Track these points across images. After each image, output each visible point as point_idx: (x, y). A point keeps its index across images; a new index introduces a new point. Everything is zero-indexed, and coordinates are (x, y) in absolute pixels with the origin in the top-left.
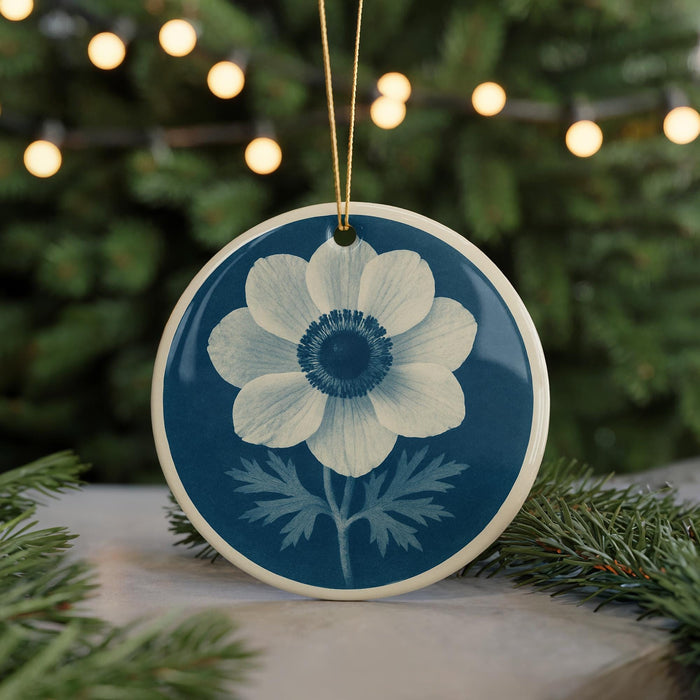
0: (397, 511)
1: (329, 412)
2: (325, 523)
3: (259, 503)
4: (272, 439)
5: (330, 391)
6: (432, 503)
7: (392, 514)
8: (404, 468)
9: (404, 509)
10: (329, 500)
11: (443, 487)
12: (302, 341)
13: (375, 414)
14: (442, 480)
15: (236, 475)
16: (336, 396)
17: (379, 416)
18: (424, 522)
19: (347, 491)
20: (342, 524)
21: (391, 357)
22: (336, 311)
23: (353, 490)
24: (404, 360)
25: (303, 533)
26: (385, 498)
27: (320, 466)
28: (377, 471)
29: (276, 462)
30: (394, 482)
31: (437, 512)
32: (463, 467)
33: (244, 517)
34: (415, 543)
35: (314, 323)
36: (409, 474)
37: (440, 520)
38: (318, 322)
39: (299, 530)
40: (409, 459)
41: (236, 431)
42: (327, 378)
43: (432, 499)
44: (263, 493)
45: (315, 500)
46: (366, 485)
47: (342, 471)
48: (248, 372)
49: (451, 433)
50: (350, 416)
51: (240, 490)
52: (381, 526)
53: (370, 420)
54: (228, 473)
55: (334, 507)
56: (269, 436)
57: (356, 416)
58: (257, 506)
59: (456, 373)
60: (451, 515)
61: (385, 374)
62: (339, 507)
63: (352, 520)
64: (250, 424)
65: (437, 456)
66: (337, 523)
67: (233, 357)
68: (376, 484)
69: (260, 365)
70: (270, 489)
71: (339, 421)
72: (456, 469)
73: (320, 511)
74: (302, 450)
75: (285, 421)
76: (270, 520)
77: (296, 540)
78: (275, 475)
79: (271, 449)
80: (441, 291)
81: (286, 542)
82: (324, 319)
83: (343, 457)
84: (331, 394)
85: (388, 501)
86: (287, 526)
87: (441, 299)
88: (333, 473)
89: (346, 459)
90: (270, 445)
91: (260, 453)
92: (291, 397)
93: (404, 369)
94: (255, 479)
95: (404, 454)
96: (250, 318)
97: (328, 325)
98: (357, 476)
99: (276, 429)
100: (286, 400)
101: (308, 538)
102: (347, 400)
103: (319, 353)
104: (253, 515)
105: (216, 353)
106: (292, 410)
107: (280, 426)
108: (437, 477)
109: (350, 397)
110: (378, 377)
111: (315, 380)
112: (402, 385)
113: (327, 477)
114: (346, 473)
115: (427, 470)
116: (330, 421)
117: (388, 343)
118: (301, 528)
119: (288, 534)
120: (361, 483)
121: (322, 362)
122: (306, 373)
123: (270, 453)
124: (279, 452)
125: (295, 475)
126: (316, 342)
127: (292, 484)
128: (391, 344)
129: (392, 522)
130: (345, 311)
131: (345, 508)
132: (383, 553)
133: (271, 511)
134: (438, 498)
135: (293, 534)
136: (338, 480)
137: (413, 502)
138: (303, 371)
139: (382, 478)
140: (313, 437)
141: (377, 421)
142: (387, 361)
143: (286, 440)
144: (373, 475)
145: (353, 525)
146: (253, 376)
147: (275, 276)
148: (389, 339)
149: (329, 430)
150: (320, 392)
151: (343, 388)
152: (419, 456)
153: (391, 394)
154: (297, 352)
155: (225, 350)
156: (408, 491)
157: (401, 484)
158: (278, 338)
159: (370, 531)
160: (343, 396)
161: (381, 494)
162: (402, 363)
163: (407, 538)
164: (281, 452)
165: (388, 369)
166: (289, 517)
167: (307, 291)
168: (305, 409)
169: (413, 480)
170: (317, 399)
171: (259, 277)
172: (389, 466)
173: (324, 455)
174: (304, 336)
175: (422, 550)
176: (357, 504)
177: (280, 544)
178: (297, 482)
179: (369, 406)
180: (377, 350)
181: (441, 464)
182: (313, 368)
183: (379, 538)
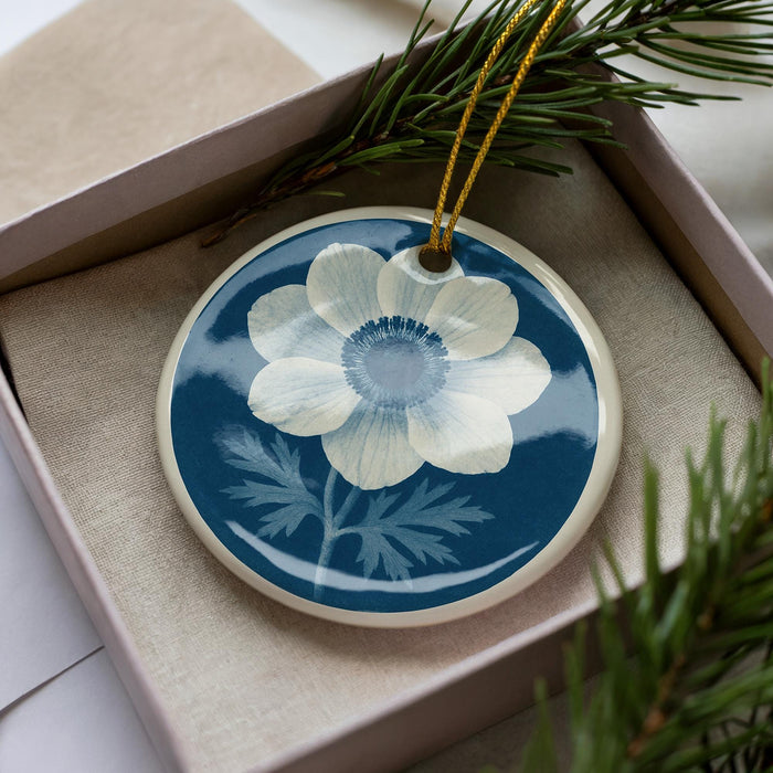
0: (398, 538)
3: (247, 482)
4: (285, 422)
5: (366, 394)
6: (440, 542)
7: (391, 540)
8: (421, 496)
9: (408, 539)
10: (325, 503)
11: (457, 530)
12: (352, 336)
13: (406, 432)
14: (459, 523)
15: (233, 446)
16: (370, 401)
17: (410, 435)
18: (423, 559)
19: (349, 501)
20: (331, 533)
21: (445, 381)
22: (399, 317)
23: (357, 503)
24: (458, 388)
25: (285, 528)
26: (388, 521)
27: (328, 466)
28: (388, 490)
29: (282, 445)
30: (405, 506)
31: (442, 554)
32: (488, 516)
33: (226, 491)
35: (371, 323)
36: (424, 504)
37: (442, 562)
38: (377, 322)
39: (282, 524)
40: (429, 489)
41: (249, 403)
42: (366, 380)
43: (440, 538)
44: (256, 473)
45: (312, 499)
46: (372, 501)
47: (351, 477)
49: (486, 477)
50: (379, 425)
51: (231, 462)
52: (374, 548)
53: (399, 436)
55: (328, 512)
56: (283, 419)
57: (385, 428)
58: (245, 485)
59: (511, 418)
60: (457, 562)
61: (432, 395)
62: (334, 514)
63: (343, 531)
64: (266, 400)
65: (462, 496)
66: (326, 528)
68: (385, 503)
72: (478, 515)
73: (312, 512)
74: (316, 440)
76: (254, 503)
77: (275, 532)
78: (277, 460)
79: (280, 432)
80: (520, 332)
82: (384, 322)
83: (355, 464)
84: (365, 398)
85: (391, 526)
86: (270, 515)
87: (520, 340)
88: (339, 476)
89: (358, 469)
90: (280, 428)
91: (267, 434)
92: (321, 387)
93: (455, 396)
95: (425, 483)
96: (304, 297)
97: (387, 329)
98: (365, 488)
99: (293, 414)
100: (314, 388)
101: (288, 534)
102: (381, 409)
104: (236, 492)
105: (256, 321)
108: (454, 517)
111: (352, 378)
113: (331, 480)
114: (354, 482)
115: (446, 507)
116: (355, 424)
117: (446, 366)
118: (289, 520)
119: (268, 523)
120: (366, 497)
121: (366, 363)
122: (345, 369)
123: (277, 435)
124: (288, 437)
125: (297, 466)
126: (369, 341)
127: (290, 473)
128: (449, 368)
129: (387, 548)
130: (410, 320)
131: (340, 517)
133: (258, 494)
134: (448, 539)
135: (274, 526)
136: (343, 486)
137: (420, 535)
138: (343, 365)
139: (392, 499)
140: (331, 435)
141: (407, 440)
142: (439, 383)
143: (301, 428)
144: (383, 493)
145: (342, 537)
146: (286, 355)
147: (346, 265)
148: (448, 362)
149: (351, 433)
150: (354, 391)
151: (380, 395)
152: (442, 490)
154: (343, 345)
155: (267, 320)
156: (417, 521)
157: (410, 512)
158: (328, 326)
159: (359, 550)
161: (386, 515)
162: (455, 390)
163: (399, 569)
164: (292, 441)
165: (437, 392)
166: (275, 507)
167: (375, 290)
169: (425, 512)
170: (348, 398)
171: (329, 262)
172: (404, 490)
173: (336, 456)
174: (357, 332)
175: (411, 587)
176: (356, 516)
178: (298, 474)
179: (404, 423)
180: (432, 370)
181: (464, 506)
182: (355, 366)
183: (367, 559)
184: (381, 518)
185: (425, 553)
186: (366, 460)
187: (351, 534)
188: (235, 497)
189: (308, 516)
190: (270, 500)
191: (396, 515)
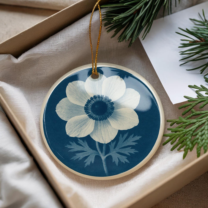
0: (120, 152)
1: (96, 125)
2: (98, 158)
3: (76, 154)
4: (79, 135)
5: (96, 119)
6: (131, 148)
8: (121, 139)
9: (123, 151)
10: (98, 151)
11: (134, 144)
12: (85, 105)
13: (110, 124)
14: (134, 142)
15: (69, 147)
16: (98, 120)
17: (112, 125)
18: (129, 154)
19: (104, 148)
20: (103, 158)
21: (114, 107)
22: (95, 96)
23: (106, 148)
25: (91, 162)
27: (95, 141)
28: (113, 141)
29: (81, 142)
30: (118, 144)
31: (133, 151)
32: (140, 137)
33: (72, 159)
34: (127, 161)
37: (134, 153)
38: (90, 99)
39: (90, 161)
40: (123, 137)
41: (67, 134)
42: (94, 115)
43: (131, 147)
44: (77, 151)
45: (94, 151)
46: (110, 145)
48: (69, 116)
49: (135, 127)
50: (103, 126)
51: (70, 151)
52: (116, 157)
53: (109, 127)
54: (66, 146)
55: (100, 153)
56: (78, 134)
57: (105, 126)
58: (76, 155)
59: (135, 110)
60: (137, 152)
61: (112, 113)
62: (102, 153)
63: (106, 156)
64: (71, 131)
65: (131, 135)
66: (102, 157)
67: (64, 112)
68: (113, 145)
69: (72, 114)
70: (80, 150)
71: (99, 128)
72: (138, 138)
73: (96, 154)
74: (89, 136)
75: (82, 129)
76: (81, 159)
78: (81, 145)
79: (79, 138)
81: (86, 165)
82: (92, 98)
83: (101, 138)
84: (96, 120)
85: (117, 149)
86: (86, 160)
87: (128, 89)
88: (99, 143)
89: (103, 139)
90: (78, 137)
91: (75, 139)
92: (84, 122)
93: (118, 110)
94: (74, 147)
95: (121, 135)
96: (68, 100)
97: (93, 100)
98: (106, 143)
99: (80, 132)
100: (82, 123)
101: (93, 163)
102: (101, 121)
103: (91, 108)
104: (75, 158)
105: (59, 112)
106: (84, 126)
107: (81, 131)
108: (132, 141)
109: (102, 120)
110: (110, 114)
111: (90, 116)
112: (118, 115)
113: (97, 145)
114: (103, 143)
115: (129, 139)
116: (97, 128)
117: (112, 103)
119: (86, 162)
120: (108, 145)
121: (92, 111)
122: (87, 115)
124: (81, 138)
125: (87, 145)
126: (90, 105)
127: (86, 147)
128: (114, 104)
129: (119, 156)
130: (98, 95)
131: (104, 153)
132: (117, 165)
133: (80, 156)
134: (133, 147)
135: (88, 162)
136: (101, 145)
137: (125, 149)
138: (86, 114)
139: (115, 143)
140: (92, 133)
141: (111, 126)
142: (113, 108)
143: (83, 135)
144: (112, 143)
145: (107, 158)
146: (71, 117)
147: (75, 87)
149: (96, 131)
150: (92, 120)
151: (100, 118)
152: (126, 136)
153: (115, 118)
154: (84, 109)
155: (61, 110)
156: (123, 146)
157: (121, 144)
158: (78, 105)
159: (112, 159)
160: (100, 120)
161: (115, 148)
162: (117, 109)
163: (124, 160)
165: (113, 111)
167: (85, 91)
168: (88, 126)
169: (124, 142)
170: (92, 122)
171: (70, 88)
172: (117, 139)
173: (96, 138)
174: (86, 104)
175: (129, 163)
176: (107, 151)
177: (84, 165)
178: (88, 147)
179: (109, 122)
180: (109, 106)
181: (133, 137)
182: (90, 113)
183: (115, 160)
184: (114, 149)
185: (129, 153)
186: (103, 136)
187: (109, 156)
188: (75, 159)
189: (96, 156)
190: (85, 156)
191: (117, 146)
